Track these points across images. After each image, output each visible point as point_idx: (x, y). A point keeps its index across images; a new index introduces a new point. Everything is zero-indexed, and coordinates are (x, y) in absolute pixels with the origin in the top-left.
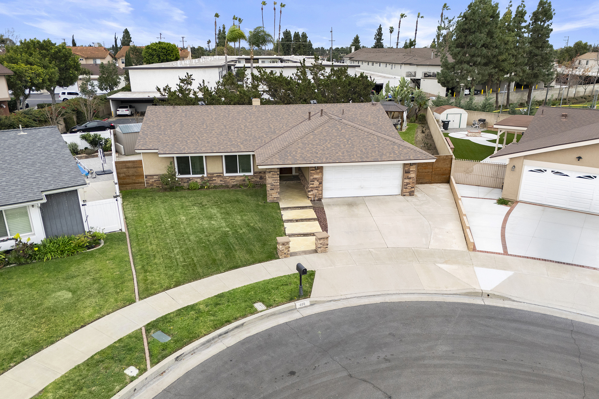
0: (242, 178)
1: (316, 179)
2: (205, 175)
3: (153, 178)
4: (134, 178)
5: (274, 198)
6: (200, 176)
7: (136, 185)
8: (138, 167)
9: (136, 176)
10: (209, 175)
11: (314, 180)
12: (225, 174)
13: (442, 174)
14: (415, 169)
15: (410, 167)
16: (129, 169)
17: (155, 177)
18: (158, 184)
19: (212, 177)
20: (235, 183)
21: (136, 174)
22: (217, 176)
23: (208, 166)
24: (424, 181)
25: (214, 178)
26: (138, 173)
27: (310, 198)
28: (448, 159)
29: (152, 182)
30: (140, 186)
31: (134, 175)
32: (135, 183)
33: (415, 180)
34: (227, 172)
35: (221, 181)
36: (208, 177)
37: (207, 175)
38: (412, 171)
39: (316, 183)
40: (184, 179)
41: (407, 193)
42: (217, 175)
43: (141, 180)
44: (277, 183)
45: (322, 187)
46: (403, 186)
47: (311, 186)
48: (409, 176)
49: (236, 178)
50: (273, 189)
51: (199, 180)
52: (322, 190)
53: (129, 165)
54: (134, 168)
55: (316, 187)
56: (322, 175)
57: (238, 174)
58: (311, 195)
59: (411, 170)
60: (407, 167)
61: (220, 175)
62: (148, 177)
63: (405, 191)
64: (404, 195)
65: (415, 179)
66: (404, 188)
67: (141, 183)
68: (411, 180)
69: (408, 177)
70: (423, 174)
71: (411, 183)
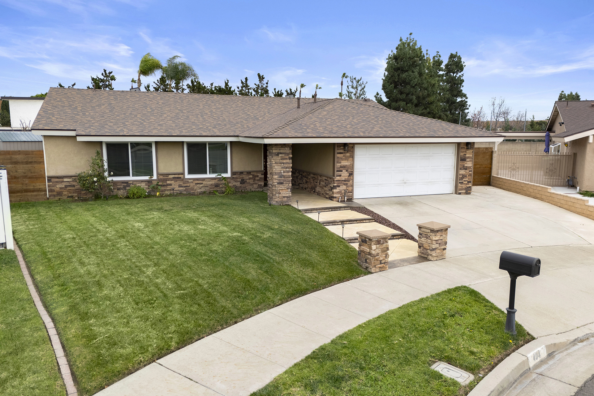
0: (213, 182)
1: (344, 167)
2: (155, 177)
3: (63, 182)
4: (27, 181)
5: (284, 197)
6: (147, 178)
7: (29, 194)
8: (35, 162)
9: (30, 178)
10: (161, 177)
11: (341, 169)
12: (187, 176)
13: (482, 173)
14: (471, 156)
15: (465, 152)
16: (18, 166)
17: (65, 180)
18: (70, 193)
19: (166, 180)
20: (203, 190)
21: (30, 175)
22: (174, 178)
23: (159, 161)
25: (168, 182)
26: (34, 173)
27: (336, 197)
29: (60, 188)
30: (36, 195)
31: (25, 177)
32: (27, 191)
33: (473, 171)
34: (190, 173)
35: (180, 186)
36: (159, 180)
37: (157, 177)
38: (469, 157)
39: (345, 174)
40: (119, 184)
41: (462, 190)
42: (173, 176)
43: (38, 185)
44: (288, 172)
45: (353, 180)
46: (458, 179)
47: (338, 178)
48: (466, 165)
49: (204, 182)
50: (282, 183)
51: (143, 185)
52: (352, 186)
53: (19, 157)
54: (27, 163)
55: (345, 181)
56: (353, 160)
57: (208, 175)
58: (338, 193)
59: (467, 156)
60: (463, 152)
61: (179, 177)
62: (53, 180)
63: (460, 188)
64: (460, 194)
65: (472, 168)
66: (460, 183)
67: (39, 190)
68: (467, 171)
69: (462, 166)
71: (467, 176)
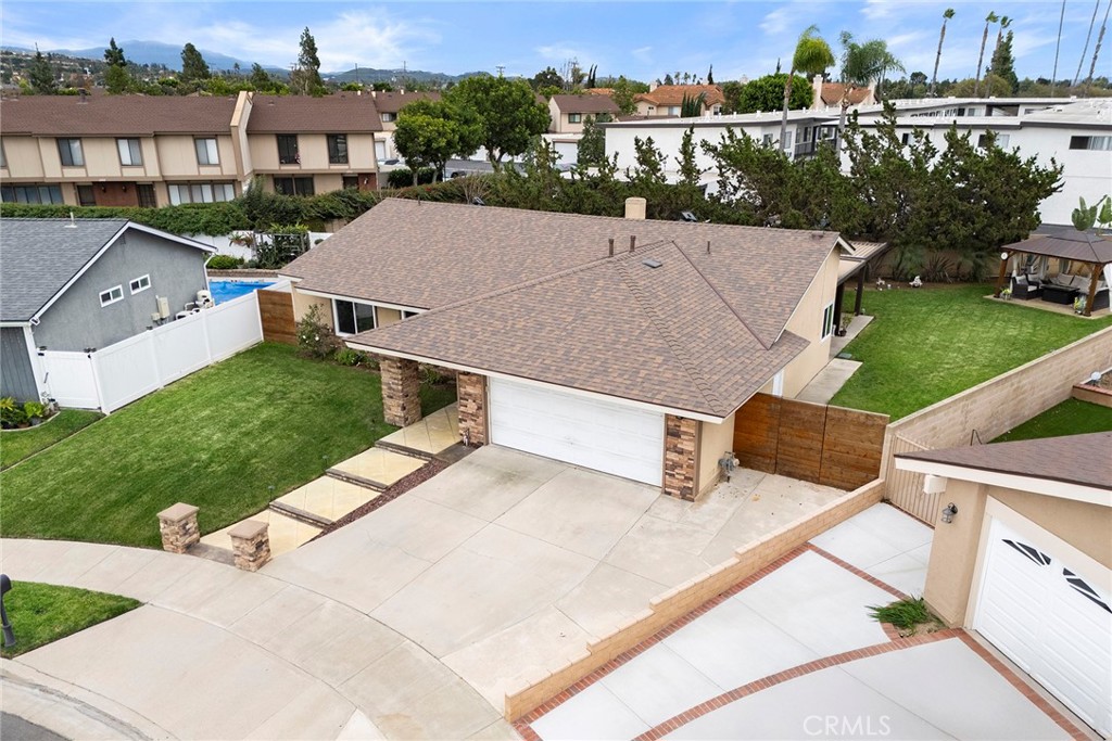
4: (283, 323)
5: (396, 416)
7: (286, 336)
8: (286, 305)
9: (285, 320)
11: (466, 397)
13: (853, 466)
15: (679, 421)
16: (276, 307)
24: (797, 471)
26: (287, 315)
28: (873, 425)
30: (290, 340)
31: (282, 318)
32: (284, 333)
38: (685, 433)
39: (471, 407)
41: (673, 488)
43: (291, 329)
45: (484, 417)
46: (666, 466)
47: (462, 409)
48: (679, 446)
50: (391, 397)
52: (486, 425)
53: (276, 298)
54: (282, 305)
55: (473, 415)
56: (486, 390)
58: (463, 429)
59: (682, 429)
60: (673, 420)
62: (299, 325)
63: (670, 483)
64: (669, 494)
66: (668, 474)
67: (292, 334)
68: (683, 457)
69: (675, 446)
70: (795, 450)
71: (685, 466)
